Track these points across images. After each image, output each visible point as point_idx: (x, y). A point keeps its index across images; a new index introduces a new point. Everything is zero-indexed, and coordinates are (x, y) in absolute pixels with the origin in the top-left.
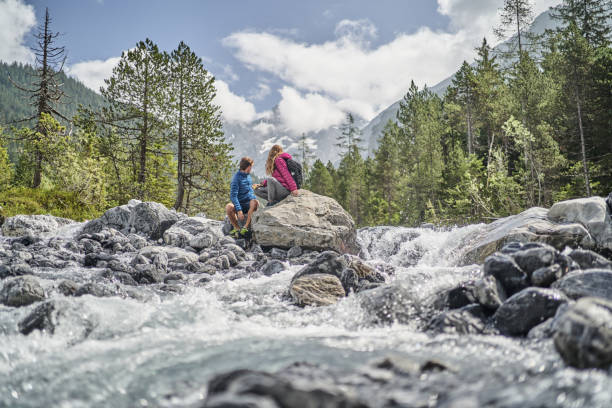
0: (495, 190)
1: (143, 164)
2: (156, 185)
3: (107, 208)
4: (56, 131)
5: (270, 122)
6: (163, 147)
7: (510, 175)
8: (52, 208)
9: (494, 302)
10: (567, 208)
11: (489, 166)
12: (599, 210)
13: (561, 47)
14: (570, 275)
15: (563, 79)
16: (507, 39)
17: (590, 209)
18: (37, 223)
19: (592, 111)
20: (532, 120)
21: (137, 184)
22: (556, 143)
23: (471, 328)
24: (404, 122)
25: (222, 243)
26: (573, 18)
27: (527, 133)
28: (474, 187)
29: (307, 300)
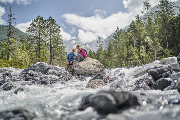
0: (143, 57)
1: (39, 52)
2: (43, 59)
3: (29, 65)
4: (14, 43)
5: (75, 40)
6: (45, 47)
7: (147, 53)
8: (13, 66)
9: (152, 82)
10: (166, 60)
11: (140, 51)
12: (175, 60)
13: (160, 16)
14: (173, 74)
15: (161, 25)
16: (145, 14)
17: (173, 60)
18: (9, 70)
19: (169, 34)
20: (152, 37)
21: (38, 58)
22: (160, 44)
23: (147, 89)
24: (116, 38)
25: (66, 73)
26: (163, 8)
27: (151, 41)
28: (136, 57)
29: (94, 87)
